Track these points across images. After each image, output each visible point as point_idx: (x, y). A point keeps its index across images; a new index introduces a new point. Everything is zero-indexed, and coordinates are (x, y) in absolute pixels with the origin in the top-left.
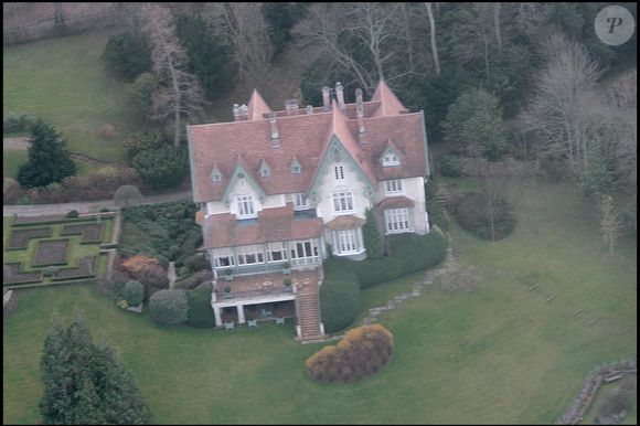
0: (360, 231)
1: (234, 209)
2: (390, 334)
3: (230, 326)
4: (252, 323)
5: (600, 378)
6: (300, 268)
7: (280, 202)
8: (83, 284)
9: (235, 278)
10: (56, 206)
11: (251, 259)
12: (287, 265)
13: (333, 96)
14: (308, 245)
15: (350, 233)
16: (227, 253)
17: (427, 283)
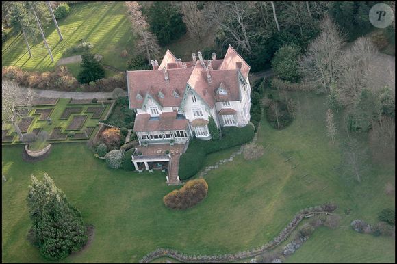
0: (206, 127)
1: (149, 112)
2: (207, 185)
3: (141, 171)
4: (151, 171)
5: (302, 216)
6: (179, 142)
7: (170, 110)
8: (82, 143)
9: (148, 146)
10: (91, 93)
11: (156, 137)
12: (172, 141)
13: (197, 58)
14: (182, 132)
15: (201, 128)
16: (144, 134)
17: (239, 153)
